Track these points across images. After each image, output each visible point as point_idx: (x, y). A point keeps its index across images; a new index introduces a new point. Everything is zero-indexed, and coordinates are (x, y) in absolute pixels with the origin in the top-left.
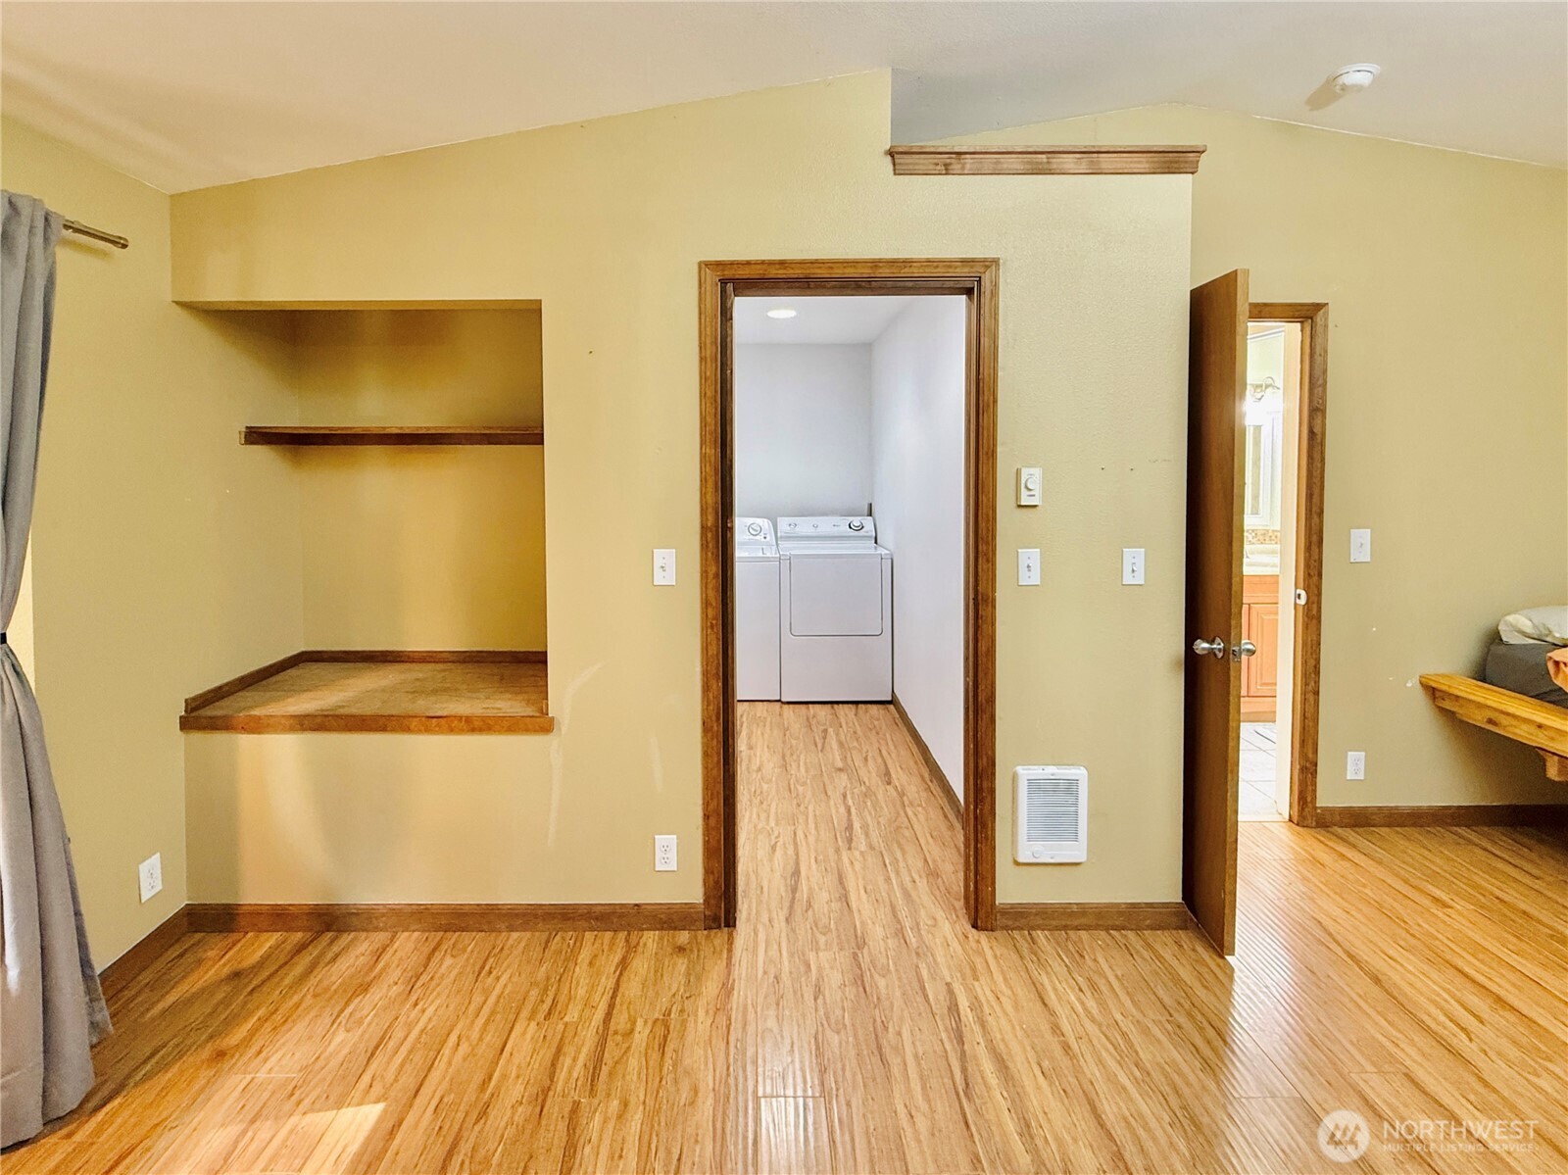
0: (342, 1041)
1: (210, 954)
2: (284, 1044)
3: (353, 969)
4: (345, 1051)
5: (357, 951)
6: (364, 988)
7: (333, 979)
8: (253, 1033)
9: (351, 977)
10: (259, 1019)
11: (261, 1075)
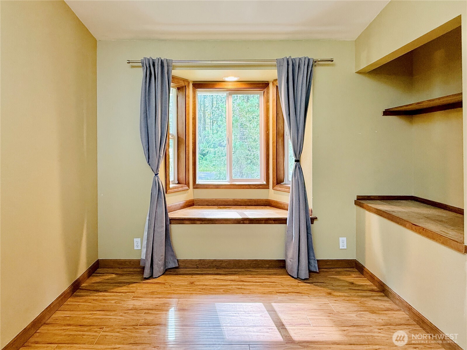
0: (353, 317)
1: (353, 275)
2: (342, 304)
3: (377, 306)
4: (350, 319)
5: (384, 304)
6: (373, 312)
7: (369, 303)
8: (340, 296)
9: (374, 307)
10: (344, 295)
11: (331, 304)
